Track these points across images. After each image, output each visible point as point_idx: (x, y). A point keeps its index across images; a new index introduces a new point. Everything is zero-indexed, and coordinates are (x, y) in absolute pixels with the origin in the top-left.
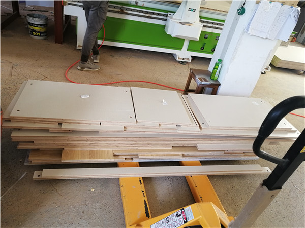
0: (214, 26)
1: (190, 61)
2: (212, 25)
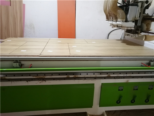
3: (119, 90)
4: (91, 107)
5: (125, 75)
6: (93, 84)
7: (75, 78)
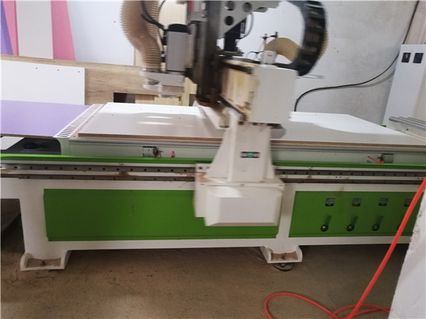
0: (344, 177)
1: (300, 260)
2: (339, 177)
3: (327, 205)
4: (275, 237)
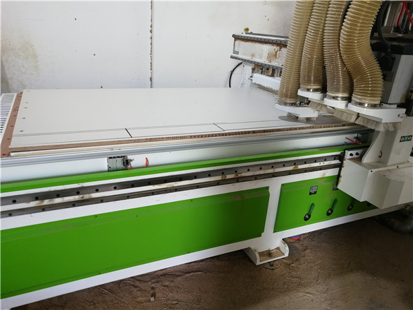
1: (287, 255)
3: (310, 194)
4: (260, 236)
5: (322, 164)
6: (267, 188)
7: (237, 180)
